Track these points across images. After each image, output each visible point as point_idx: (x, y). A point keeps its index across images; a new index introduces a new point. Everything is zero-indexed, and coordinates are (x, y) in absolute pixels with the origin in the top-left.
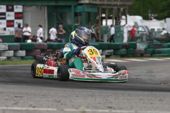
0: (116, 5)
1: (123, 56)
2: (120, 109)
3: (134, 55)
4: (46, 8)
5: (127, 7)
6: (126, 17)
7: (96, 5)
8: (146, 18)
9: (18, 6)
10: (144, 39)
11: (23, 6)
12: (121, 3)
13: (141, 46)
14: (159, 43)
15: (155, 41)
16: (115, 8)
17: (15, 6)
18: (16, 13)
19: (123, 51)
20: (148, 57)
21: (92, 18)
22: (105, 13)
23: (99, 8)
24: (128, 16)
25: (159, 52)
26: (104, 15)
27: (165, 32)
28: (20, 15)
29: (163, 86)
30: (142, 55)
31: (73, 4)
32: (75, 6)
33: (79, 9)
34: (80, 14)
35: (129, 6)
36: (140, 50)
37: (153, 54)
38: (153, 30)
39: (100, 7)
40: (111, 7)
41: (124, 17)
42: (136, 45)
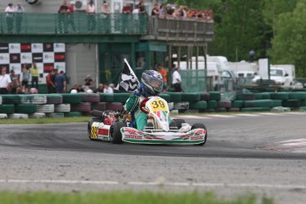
0: (192, 42)
1: (202, 111)
2: (204, 181)
3: (217, 110)
4: (97, 46)
5: (206, 45)
6: (205, 58)
7: (164, 41)
8: (231, 59)
9: (60, 44)
10: (230, 87)
11: (66, 44)
12: (198, 39)
13: (226, 97)
14: (249, 93)
15: (244, 90)
16: (190, 45)
17: (55, 45)
18: (56, 54)
19: (203, 104)
20: (236, 111)
21: (159, 59)
22: (176, 53)
23: (168, 47)
24: (207, 56)
25: (251, 105)
26: (175, 56)
28: (62, 57)
29: (258, 150)
30: (228, 109)
32: (136, 44)
33: (142, 47)
34: (143, 54)
35: (209, 43)
36: (225, 103)
37: (242, 108)
38: (241, 75)
39: (171, 44)
40: (185, 45)
41: (201, 58)
42: (219, 95)
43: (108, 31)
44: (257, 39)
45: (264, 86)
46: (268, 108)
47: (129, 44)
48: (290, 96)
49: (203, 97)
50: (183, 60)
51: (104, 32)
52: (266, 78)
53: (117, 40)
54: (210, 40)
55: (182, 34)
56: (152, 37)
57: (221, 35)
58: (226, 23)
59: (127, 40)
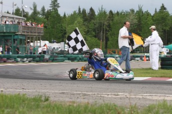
0: (35, 35)
1: (37, 62)
2: (28, 89)
3: (43, 61)
5: (41, 36)
7: (25, 35)
8: (50, 42)
10: (50, 53)
12: (38, 34)
13: (47, 57)
14: (57, 55)
16: (35, 37)
19: (38, 59)
20: (50, 62)
21: (22, 42)
24: (41, 41)
25: (56, 60)
26: (29, 41)
27: (60, 49)
29: (55, 77)
30: (47, 61)
31: (13, 34)
32: (14, 36)
34: (16, 40)
36: (46, 59)
37: (53, 61)
38: (54, 48)
39: (27, 36)
40: (33, 36)
41: (39, 41)
42: (44, 56)
43: (3, 31)
44: (60, 35)
45: (62, 52)
46: (63, 61)
47: (11, 36)
48: (71, 57)
49: (38, 57)
50: (32, 42)
51: (2, 31)
52: (63, 49)
53: (6, 34)
54: (42, 34)
55: (31, 32)
56: (20, 33)
57: (47, 33)
58: (49, 28)
59: (10, 34)
